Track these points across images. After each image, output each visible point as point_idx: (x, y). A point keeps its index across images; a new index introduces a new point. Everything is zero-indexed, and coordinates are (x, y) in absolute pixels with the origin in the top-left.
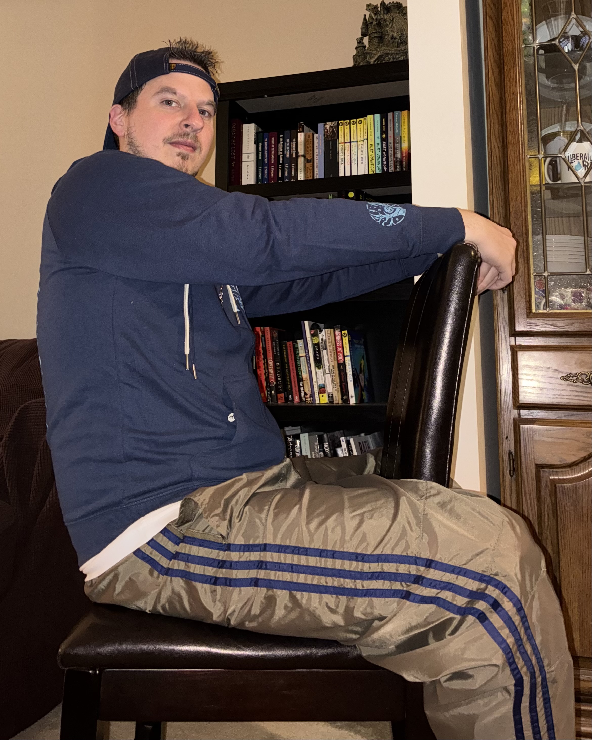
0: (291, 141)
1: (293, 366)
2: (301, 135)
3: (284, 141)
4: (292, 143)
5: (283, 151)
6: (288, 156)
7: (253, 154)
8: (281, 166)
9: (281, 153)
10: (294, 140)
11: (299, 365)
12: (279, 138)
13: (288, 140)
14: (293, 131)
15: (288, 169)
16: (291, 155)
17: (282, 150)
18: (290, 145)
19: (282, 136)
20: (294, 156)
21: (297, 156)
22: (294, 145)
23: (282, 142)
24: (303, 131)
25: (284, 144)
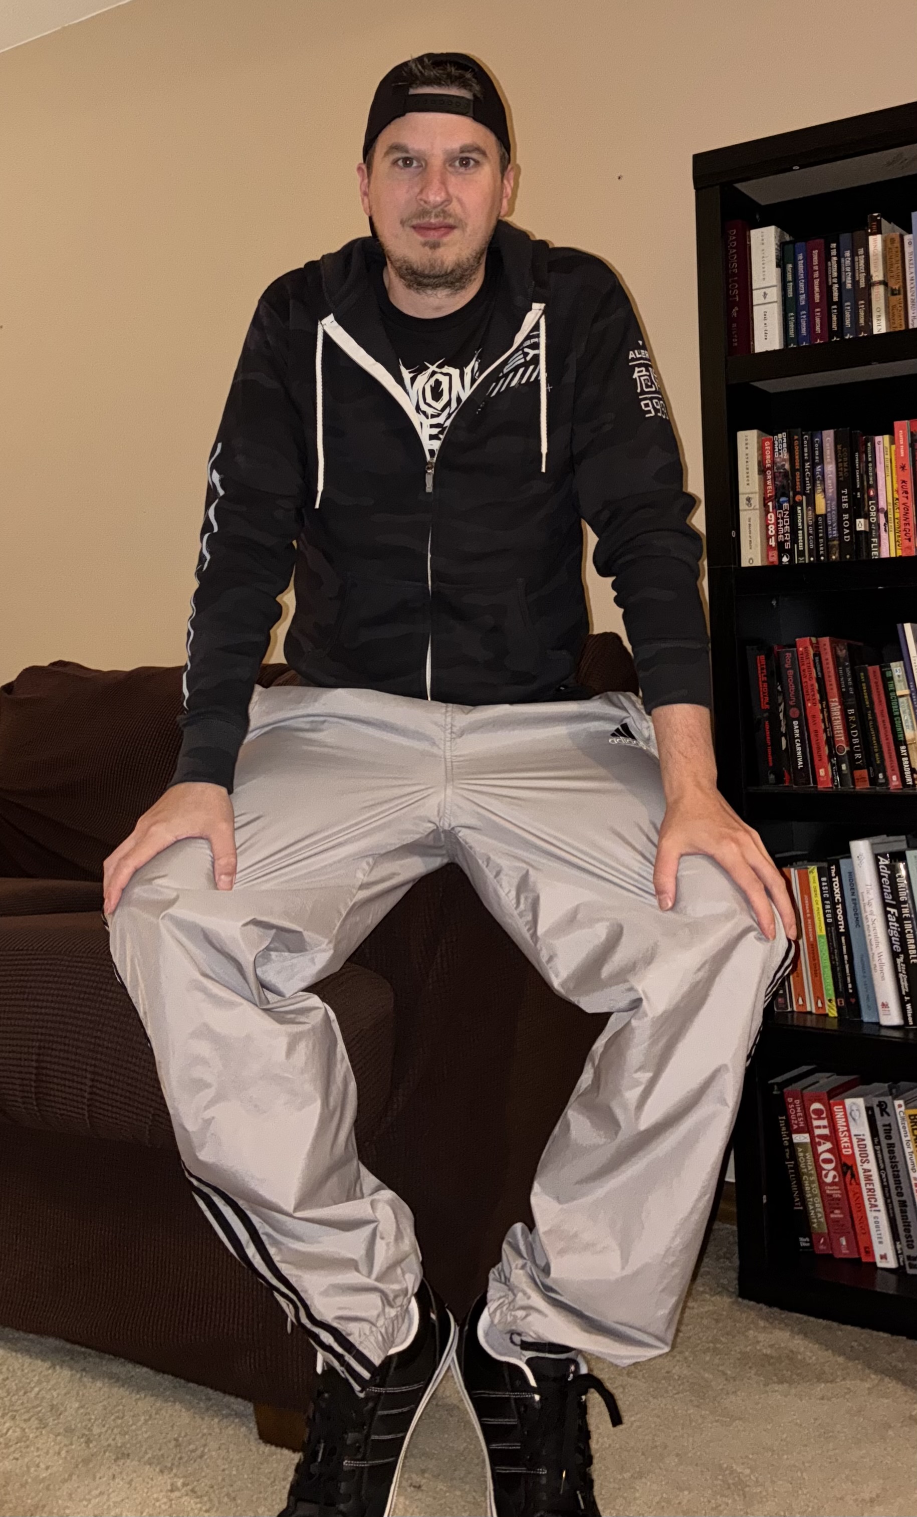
0: (854, 254)
1: (883, 716)
2: (875, 241)
3: (839, 256)
4: (856, 259)
5: (839, 277)
6: (849, 286)
7: (775, 289)
8: (835, 307)
9: (835, 280)
10: (861, 251)
11: (897, 713)
12: (828, 250)
13: (848, 254)
14: (859, 234)
15: (851, 313)
16: (855, 283)
17: (835, 274)
18: (853, 261)
19: (834, 245)
20: (862, 284)
21: (870, 284)
22: (862, 262)
23: (835, 259)
24: (879, 232)
25: (839, 263)
